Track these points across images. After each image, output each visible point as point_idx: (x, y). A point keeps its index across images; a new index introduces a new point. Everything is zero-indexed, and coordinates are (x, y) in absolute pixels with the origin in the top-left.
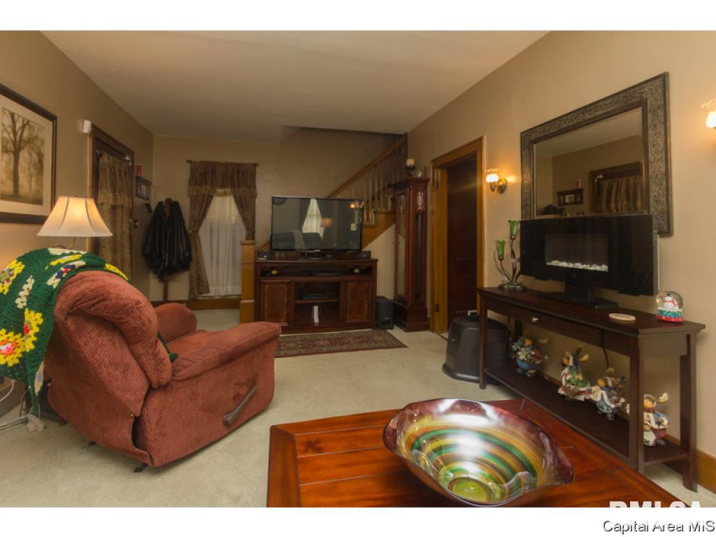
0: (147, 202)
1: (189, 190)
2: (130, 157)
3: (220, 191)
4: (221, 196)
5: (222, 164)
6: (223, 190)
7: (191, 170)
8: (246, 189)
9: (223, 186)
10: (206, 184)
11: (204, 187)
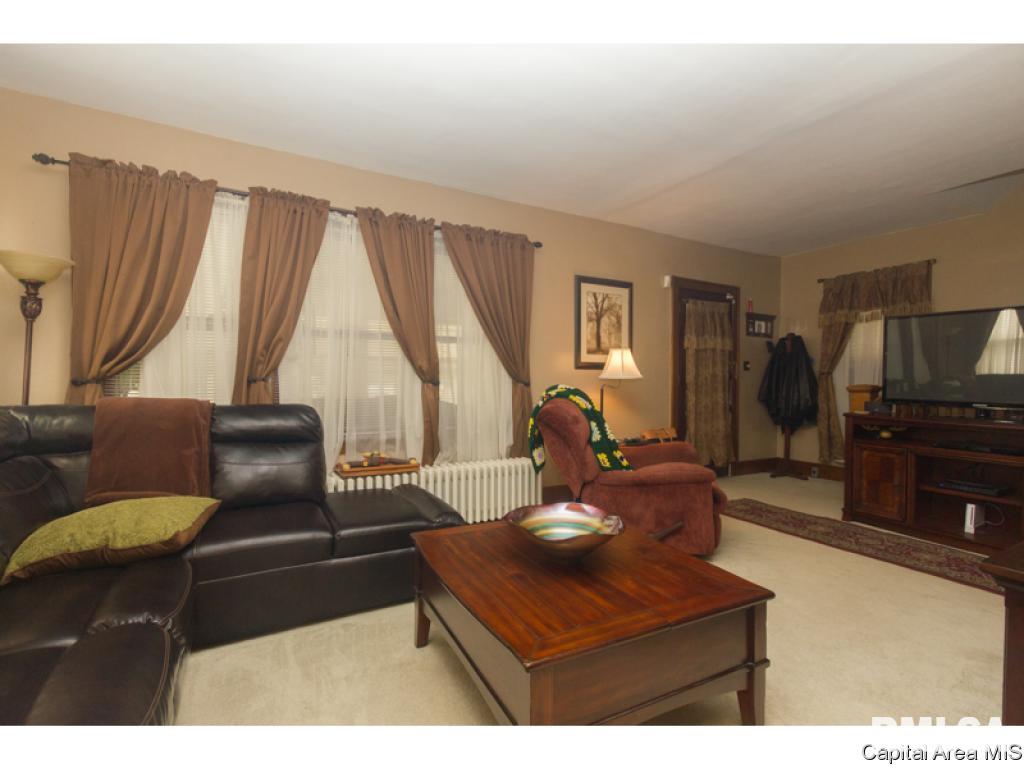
0: (769, 340)
1: (820, 319)
2: (732, 294)
3: (864, 314)
4: (867, 321)
5: (869, 273)
6: (869, 313)
7: (825, 291)
8: (908, 306)
9: (868, 307)
10: (842, 307)
11: (839, 312)
